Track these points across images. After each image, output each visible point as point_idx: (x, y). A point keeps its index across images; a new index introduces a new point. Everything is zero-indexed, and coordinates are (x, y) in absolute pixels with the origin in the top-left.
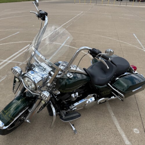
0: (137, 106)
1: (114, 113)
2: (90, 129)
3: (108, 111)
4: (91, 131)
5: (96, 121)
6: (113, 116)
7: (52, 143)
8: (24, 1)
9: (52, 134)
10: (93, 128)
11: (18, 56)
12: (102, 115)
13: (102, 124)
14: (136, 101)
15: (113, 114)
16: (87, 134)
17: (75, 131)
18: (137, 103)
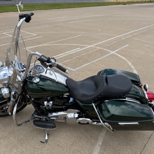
0: (142, 148)
1: (102, 143)
2: (62, 147)
3: (98, 138)
4: (60, 149)
5: (74, 142)
6: (99, 145)
7: (20, 141)
8: (112, 5)
9: (26, 134)
10: (66, 147)
11: (61, 57)
12: (87, 139)
13: (78, 148)
14: (145, 143)
15: (100, 144)
16: (55, 150)
17: (47, 141)
18: (145, 145)
